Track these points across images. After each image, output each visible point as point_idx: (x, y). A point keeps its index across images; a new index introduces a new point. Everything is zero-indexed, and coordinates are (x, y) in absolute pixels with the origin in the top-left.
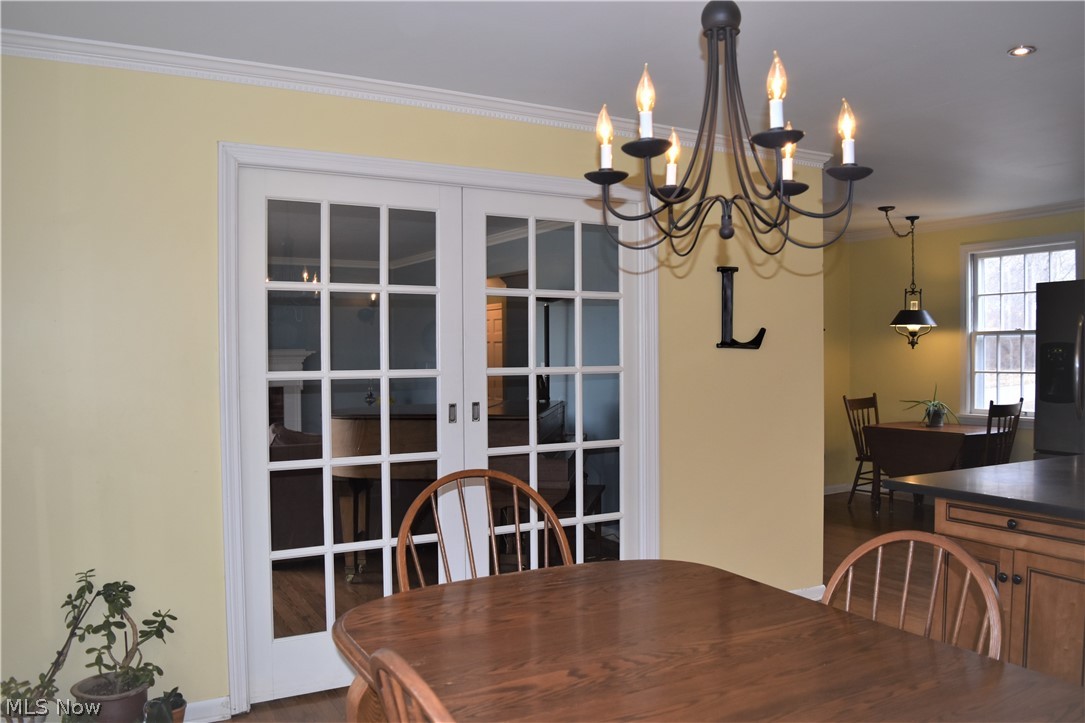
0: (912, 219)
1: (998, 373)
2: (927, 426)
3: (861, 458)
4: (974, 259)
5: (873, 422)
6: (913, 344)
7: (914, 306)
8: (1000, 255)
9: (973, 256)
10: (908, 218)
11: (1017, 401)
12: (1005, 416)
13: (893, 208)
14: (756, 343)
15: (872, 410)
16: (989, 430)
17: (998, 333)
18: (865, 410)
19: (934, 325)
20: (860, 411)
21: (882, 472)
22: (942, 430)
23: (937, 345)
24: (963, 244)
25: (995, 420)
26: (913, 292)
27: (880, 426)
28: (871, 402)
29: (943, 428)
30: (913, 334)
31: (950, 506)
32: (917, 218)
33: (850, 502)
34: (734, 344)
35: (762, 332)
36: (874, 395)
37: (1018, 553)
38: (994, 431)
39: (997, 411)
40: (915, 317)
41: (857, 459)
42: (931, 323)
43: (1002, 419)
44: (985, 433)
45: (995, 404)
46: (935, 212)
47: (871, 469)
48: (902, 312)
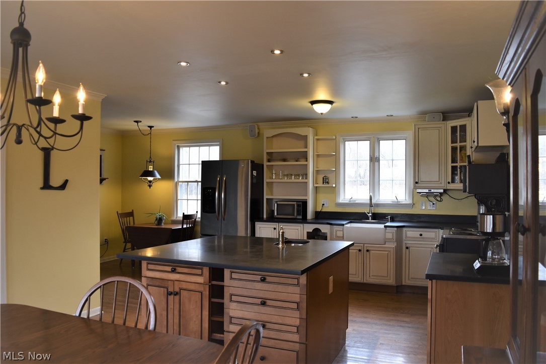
0: (151, 127)
1: (188, 200)
2: (156, 225)
3: (126, 242)
4: (178, 147)
5: (132, 224)
6: (150, 186)
7: (151, 168)
8: (189, 146)
9: (178, 146)
10: (149, 127)
11: (195, 213)
12: (190, 219)
13: (141, 122)
14: (63, 187)
15: (131, 218)
16: (182, 226)
17: (188, 182)
18: (128, 218)
19: (160, 177)
20: (125, 219)
21: (135, 248)
22: (163, 227)
23: (161, 187)
24: (174, 140)
25: (185, 221)
26: (150, 162)
27: (135, 226)
28: (131, 214)
29: (163, 226)
30: (150, 182)
31: (148, 264)
32: (153, 127)
33: (120, 264)
34: (51, 188)
35: (67, 181)
36: (133, 210)
37: (175, 282)
38: (185, 226)
39: (186, 217)
40: (151, 174)
41: (124, 242)
42: (158, 176)
43: (188, 221)
44: (181, 227)
45: (185, 214)
46: (160, 125)
47: (130, 247)
48: (145, 171)
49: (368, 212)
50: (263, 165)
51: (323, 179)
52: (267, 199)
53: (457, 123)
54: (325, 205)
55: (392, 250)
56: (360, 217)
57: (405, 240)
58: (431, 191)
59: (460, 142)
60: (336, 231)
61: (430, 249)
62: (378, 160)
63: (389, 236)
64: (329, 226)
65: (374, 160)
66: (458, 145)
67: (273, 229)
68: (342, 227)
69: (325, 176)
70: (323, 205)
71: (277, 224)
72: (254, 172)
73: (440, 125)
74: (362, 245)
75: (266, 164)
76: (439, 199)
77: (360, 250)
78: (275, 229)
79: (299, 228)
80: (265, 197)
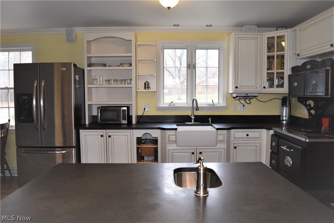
12: (2, 129)
43: (1, 131)
49: (191, 115)
50: (84, 70)
51: (145, 84)
52: (89, 105)
53: (275, 34)
54: (146, 110)
55: (223, 150)
56: (183, 120)
57: (233, 141)
58: (247, 94)
59: (277, 52)
60: (169, 135)
61: (255, 147)
62: (194, 67)
63: (220, 138)
64: (159, 130)
65: (191, 66)
66: (275, 54)
67: (100, 136)
68: (174, 131)
69: (147, 82)
70: (145, 109)
71: (104, 131)
72: (77, 76)
73: (257, 36)
74: (195, 148)
75: (86, 69)
76: (248, 102)
77: (193, 153)
78: (102, 136)
79: (129, 134)
80: (87, 103)
